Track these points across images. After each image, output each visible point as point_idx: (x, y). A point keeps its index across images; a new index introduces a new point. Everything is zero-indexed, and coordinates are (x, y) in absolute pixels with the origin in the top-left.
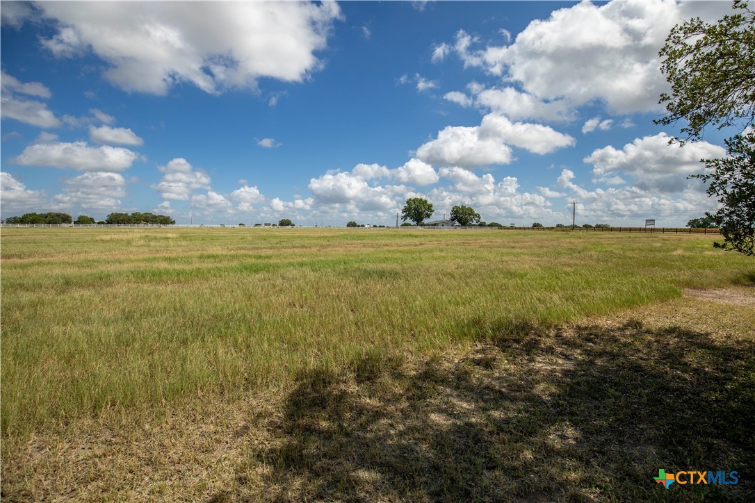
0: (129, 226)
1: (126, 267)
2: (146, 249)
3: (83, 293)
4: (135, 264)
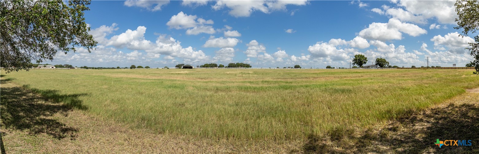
0: (235, 68)
1: (235, 84)
2: (241, 78)
3: (222, 93)
4: (238, 83)
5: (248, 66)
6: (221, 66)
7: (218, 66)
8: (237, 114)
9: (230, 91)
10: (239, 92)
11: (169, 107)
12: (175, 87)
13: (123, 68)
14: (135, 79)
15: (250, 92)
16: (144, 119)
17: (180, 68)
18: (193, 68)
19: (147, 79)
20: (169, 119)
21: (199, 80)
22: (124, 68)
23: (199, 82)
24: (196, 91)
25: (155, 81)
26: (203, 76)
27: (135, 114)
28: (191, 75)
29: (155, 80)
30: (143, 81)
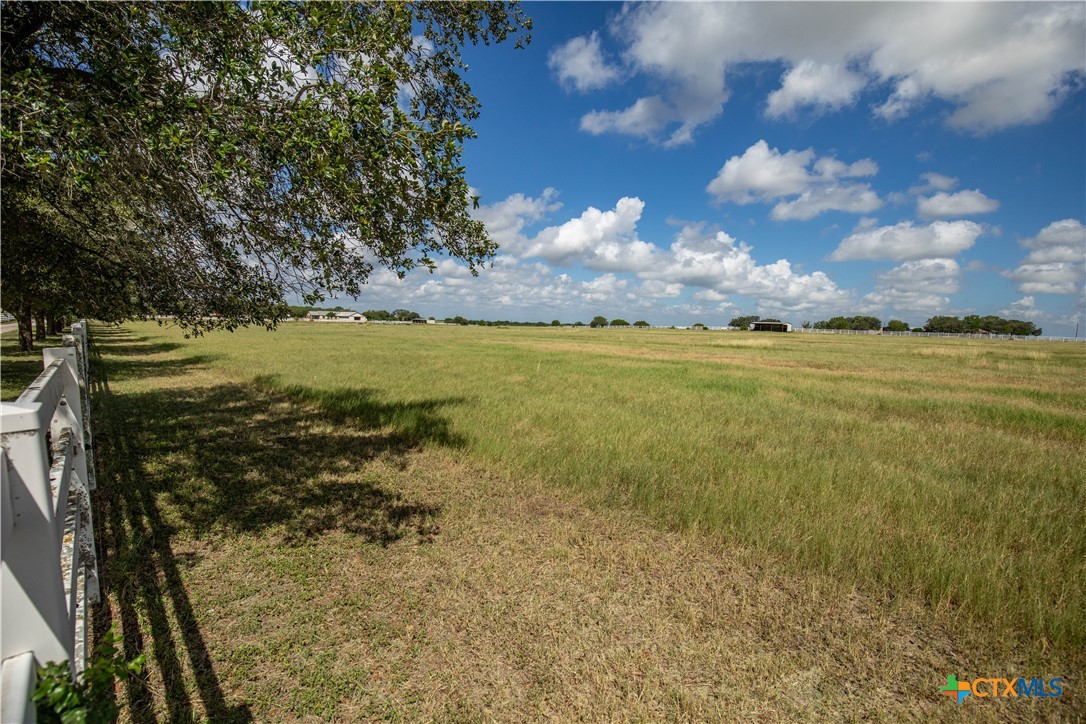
0: (958, 336)
1: (961, 397)
2: (990, 374)
3: (904, 424)
4: (976, 395)
5: (1022, 329)
6: (895, 327)
7: (883, 326)
8: (974, 514)
9: (940, 420)
10: (976, 429)
11: (704, 449)
12: (727, 387)
13: (569, 325)
14: (605, 356)
15: (1036, 433)
16: (628, 479)
17: (746, 329)
18: (789, 329)
19: (639, 360)
20: (702, 487)
21: (808, 370)
22: (574, 326)
23: (806, 376)
24: (796, 406)
25: (663, 365)
26: (823, 358)
27: (600, 461)
28: (782, 353)
29: (663, 361)
30: (626, 364)
